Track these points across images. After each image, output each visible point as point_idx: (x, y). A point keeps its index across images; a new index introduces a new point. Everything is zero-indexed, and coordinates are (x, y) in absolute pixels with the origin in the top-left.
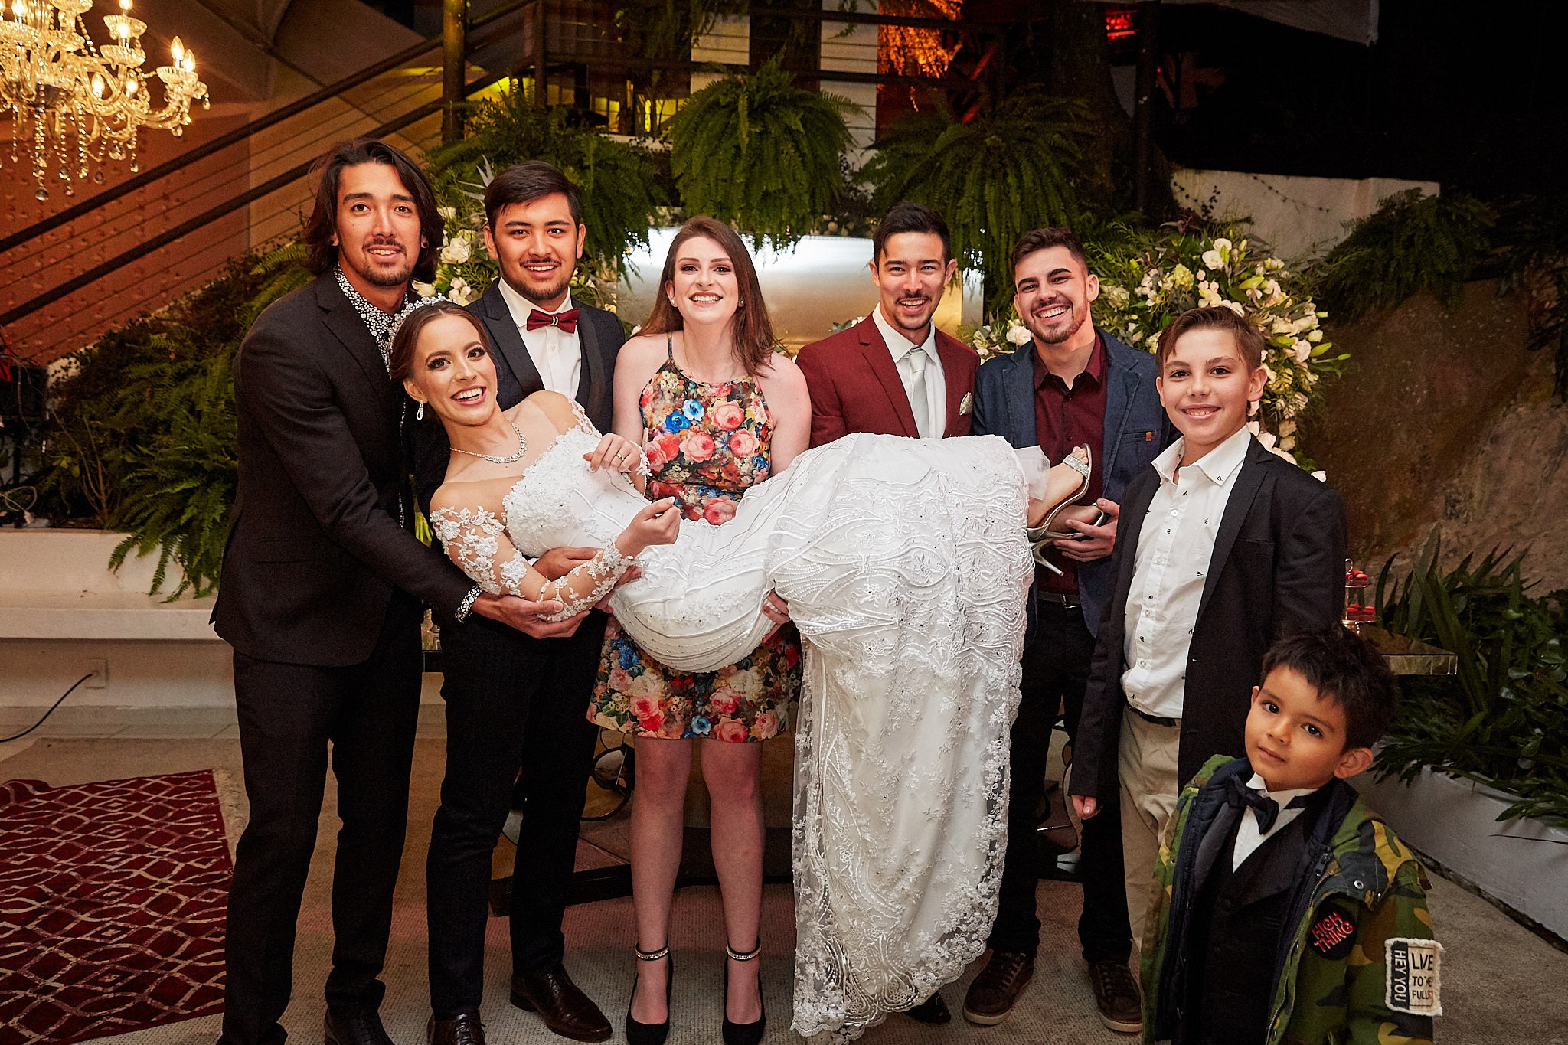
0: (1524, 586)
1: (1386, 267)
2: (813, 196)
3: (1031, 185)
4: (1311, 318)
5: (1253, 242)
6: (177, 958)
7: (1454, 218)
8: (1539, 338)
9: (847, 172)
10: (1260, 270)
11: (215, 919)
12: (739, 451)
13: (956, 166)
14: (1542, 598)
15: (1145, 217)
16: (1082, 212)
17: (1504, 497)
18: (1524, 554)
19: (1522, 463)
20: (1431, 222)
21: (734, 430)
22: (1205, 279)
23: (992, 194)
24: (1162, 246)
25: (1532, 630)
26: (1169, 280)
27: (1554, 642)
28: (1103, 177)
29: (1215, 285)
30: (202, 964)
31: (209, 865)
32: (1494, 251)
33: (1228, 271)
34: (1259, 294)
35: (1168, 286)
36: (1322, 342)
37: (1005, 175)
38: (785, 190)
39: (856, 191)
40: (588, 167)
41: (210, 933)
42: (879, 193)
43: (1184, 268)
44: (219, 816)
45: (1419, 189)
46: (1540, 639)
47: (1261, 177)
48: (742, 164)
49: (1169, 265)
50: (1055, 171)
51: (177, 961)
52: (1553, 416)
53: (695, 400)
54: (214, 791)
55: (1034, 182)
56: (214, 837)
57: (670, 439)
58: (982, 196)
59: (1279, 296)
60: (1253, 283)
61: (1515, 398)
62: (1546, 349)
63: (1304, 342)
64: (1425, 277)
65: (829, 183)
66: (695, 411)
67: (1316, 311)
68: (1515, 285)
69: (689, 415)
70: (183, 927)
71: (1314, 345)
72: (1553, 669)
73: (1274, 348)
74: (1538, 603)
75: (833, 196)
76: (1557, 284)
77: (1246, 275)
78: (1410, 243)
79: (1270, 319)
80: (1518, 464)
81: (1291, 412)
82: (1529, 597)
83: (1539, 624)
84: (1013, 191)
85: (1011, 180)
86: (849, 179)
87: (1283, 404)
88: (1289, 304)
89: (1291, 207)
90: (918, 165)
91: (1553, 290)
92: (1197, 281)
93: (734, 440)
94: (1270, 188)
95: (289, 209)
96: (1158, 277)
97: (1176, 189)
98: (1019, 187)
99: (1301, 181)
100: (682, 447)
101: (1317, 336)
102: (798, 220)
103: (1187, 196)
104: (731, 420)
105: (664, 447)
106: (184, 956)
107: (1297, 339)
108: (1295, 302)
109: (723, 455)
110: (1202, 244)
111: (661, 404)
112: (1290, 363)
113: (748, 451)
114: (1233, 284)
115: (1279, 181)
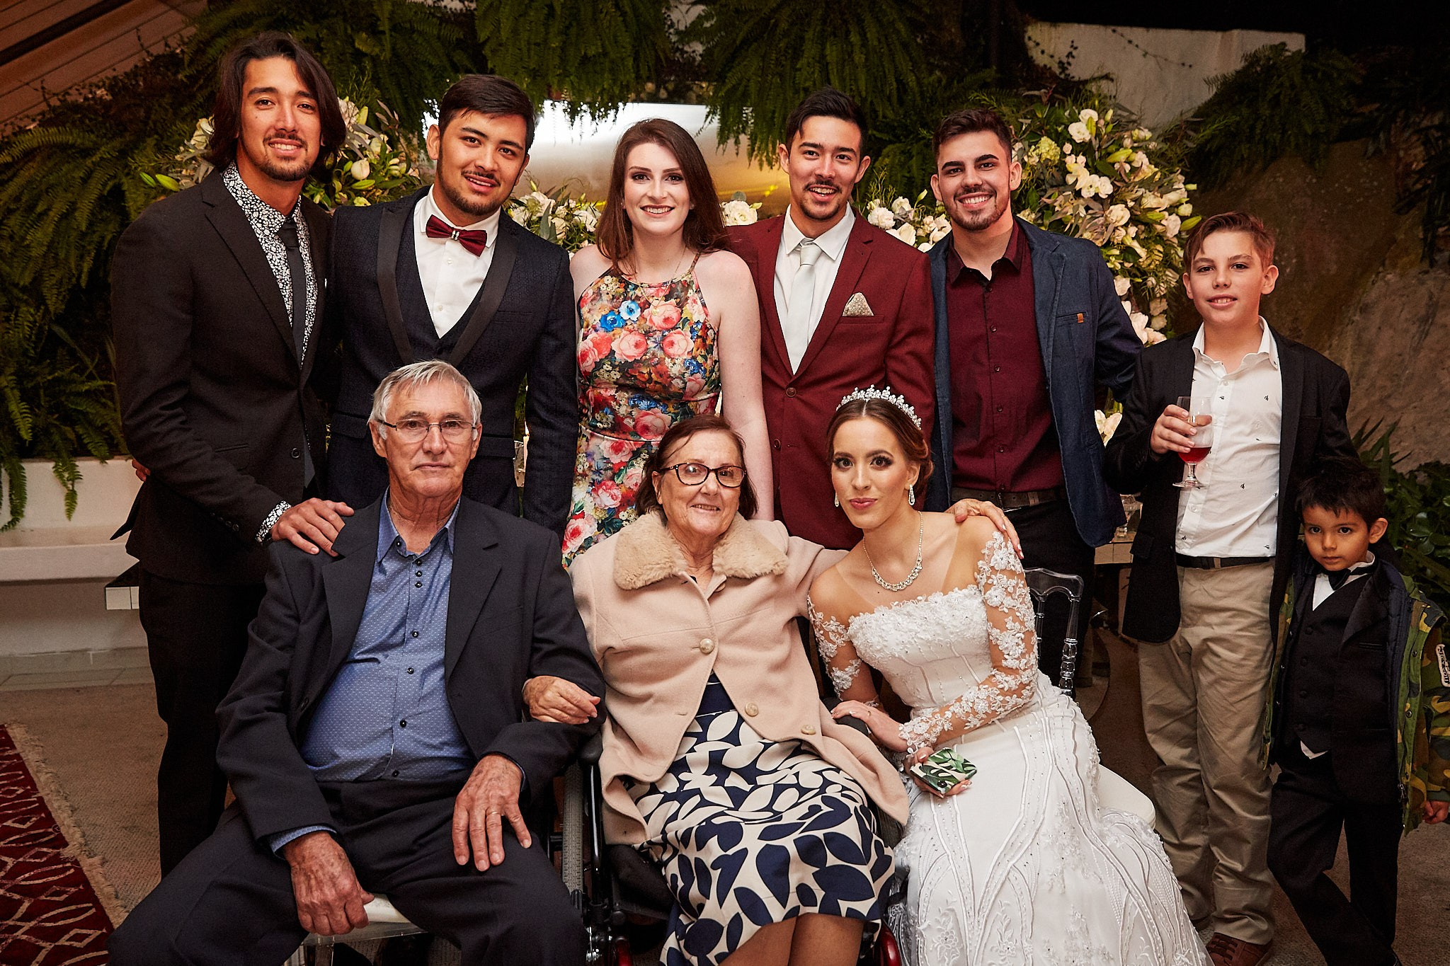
0: (1394, 460)
1: (1252, 128)
2: (636, 59)
3: (876, 43)
4: (1180, 191)
5: (1119, 112)
6: (18, 920)
7: (1319, 75)
8: (1406, 202)
9: (672, 30)
10: (1127, 142)
11: (51, 879)
12: (671, 351)
13: (792, 24)
14: (1411, 472)
15: (999, 75)
16: (931, 73)
17: (1374, 369)
18: (1394, 427)
19: (1391, 332)
20: (1297, 80)
21: (668, 330)
22: (1072, 152)
23: (834, 53)
24: (1026, 118)
25: (1401, 503)
26: (1034, 154)
27: (1423, 515)
28: (952, 32)
29: (1082, 159)
30: (48, 925)
31: (28, 824)
32: (1361, 110)
33: (1095, 144)
34: (1128, 167)
35: (1034, 160)
36: (1192, 216)
37: (848, 33)
38: (605, 54)
39: (683, 52)
40: (383, 33)
41: (49, 892)
42: (707, 54)
43: (1050, 141)
44: (26, 772)
45: (1284, 44)
46: (1409, 513)
47: (1120, 29)
48: (556, 26)
49: (1033, 137)
50: (900, 26)
51: (19, 923)
52: (1422, 283)
53: (633, 301)
54: (13, 747)
55: (880, 42)
56: (27, 794)
57: (603, 337)
58: (823, 56)
59: (1148, 170)
60: (1121, 155)
61: (1383, 264)
62: (1414, 212)
63: (1174, 217)
64: (1292, 139)
65: (654, 44)
66: (631, 311)
67: (1185, 184)
68: (1383, 146)
69: (625, 315)
70: (16, 889)
71: (1183, 218)
72: (1421, 542)
73: (1143, 223)
74: (1407, 477)
75: (658, 58)
76: (1424, 144)
77: (1113, 148)
78: (1275, 102)
79: (1139, 194)
80: (1387, 334)
81: (1162, 289)
82: (1399, 471)
83: (1409, 498)
84: (857, 49)
85: (854, 38)
86: (674, 38)
87: (1154, 282)
88: (1157, 177)
89: (1152, 62)
90: (751, 23)
91: (1419, 151)
92: (1063, 155)
93: (668, 340)
94: (1130, 42)
95: (27, 84)
96: (1024, 151)
97: (1031, 44)
98: (863, 45)
99: (1162, 33)
100: (614, 346)
101: (1186, 209)
102: (622, 86)
103: (1043, 52)
104: (666, 320)
105: (596, 345)
106: (26, 917)
107: (1166, 213)
108: (1165, 176)
109: (654, 355)
110: (1067, 114)
111: (599, 304)
112: (1160, 238)
113: (680, 352)
114: (1100, 158)
115: (1138, 34)
